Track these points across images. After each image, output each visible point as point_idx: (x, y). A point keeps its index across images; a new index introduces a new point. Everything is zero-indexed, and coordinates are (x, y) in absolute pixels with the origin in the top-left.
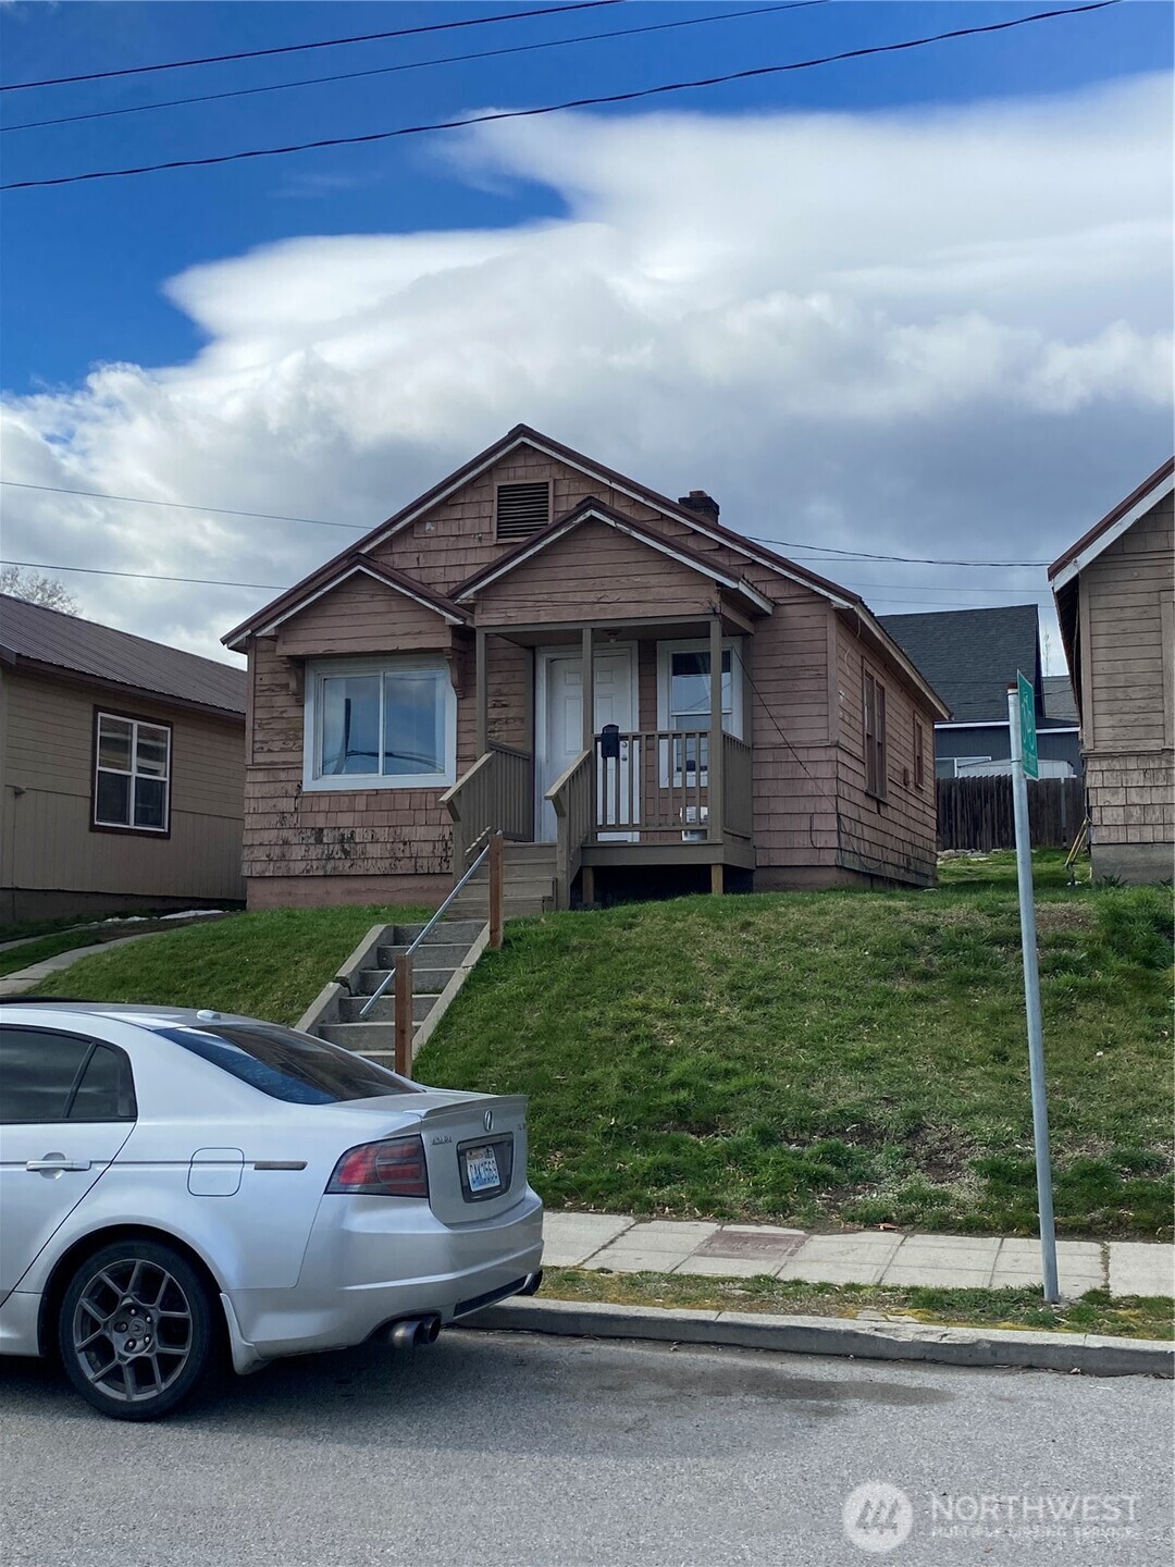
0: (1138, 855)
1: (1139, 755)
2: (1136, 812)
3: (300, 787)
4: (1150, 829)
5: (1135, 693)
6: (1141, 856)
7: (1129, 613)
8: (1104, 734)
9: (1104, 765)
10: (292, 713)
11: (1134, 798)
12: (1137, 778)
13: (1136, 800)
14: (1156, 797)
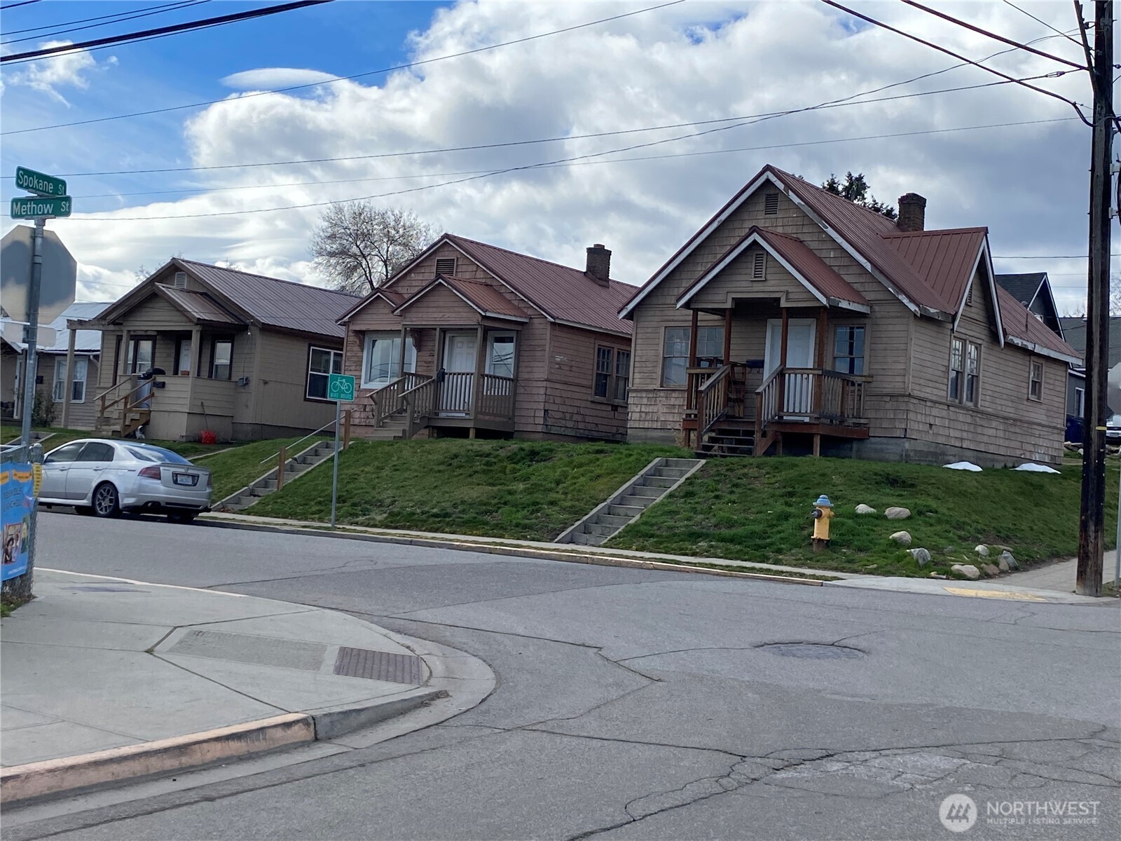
0: (642, 433)
1: (646, 391)
2: (643, 415)
3: (360, 386)
4: (647, 423)
5: (648, 364)
6: (644, 433)
7: (649, 330)
8: (637, 381)
9: (634, 395)
10: (359, 354)
11: (643, 410)
12: (645, 401)
13: (644, 410)
14: (650, 409)
